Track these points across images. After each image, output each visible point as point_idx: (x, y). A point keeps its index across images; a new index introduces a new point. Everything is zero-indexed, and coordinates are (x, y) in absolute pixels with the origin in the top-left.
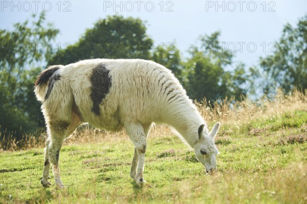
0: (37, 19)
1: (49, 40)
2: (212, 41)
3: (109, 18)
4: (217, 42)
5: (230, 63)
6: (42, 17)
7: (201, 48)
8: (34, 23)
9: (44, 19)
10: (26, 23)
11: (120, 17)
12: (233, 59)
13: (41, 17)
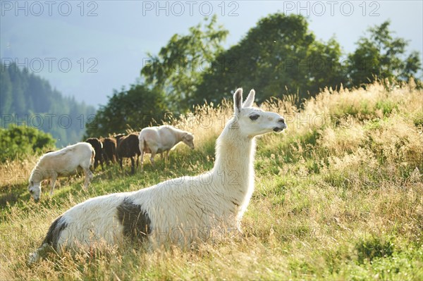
0: (208, 23)
1: (219, 41)
2: (382, 31)
3: (272, 17)
4: (387, 33)
5: (401, 52)
6: (214, 19)
7: (371, 39)
8: (206, 26)
9: (215, 21)
10: (199, 26)
11: (282, 14)
12: (406, 48)
13: (212, 20)
